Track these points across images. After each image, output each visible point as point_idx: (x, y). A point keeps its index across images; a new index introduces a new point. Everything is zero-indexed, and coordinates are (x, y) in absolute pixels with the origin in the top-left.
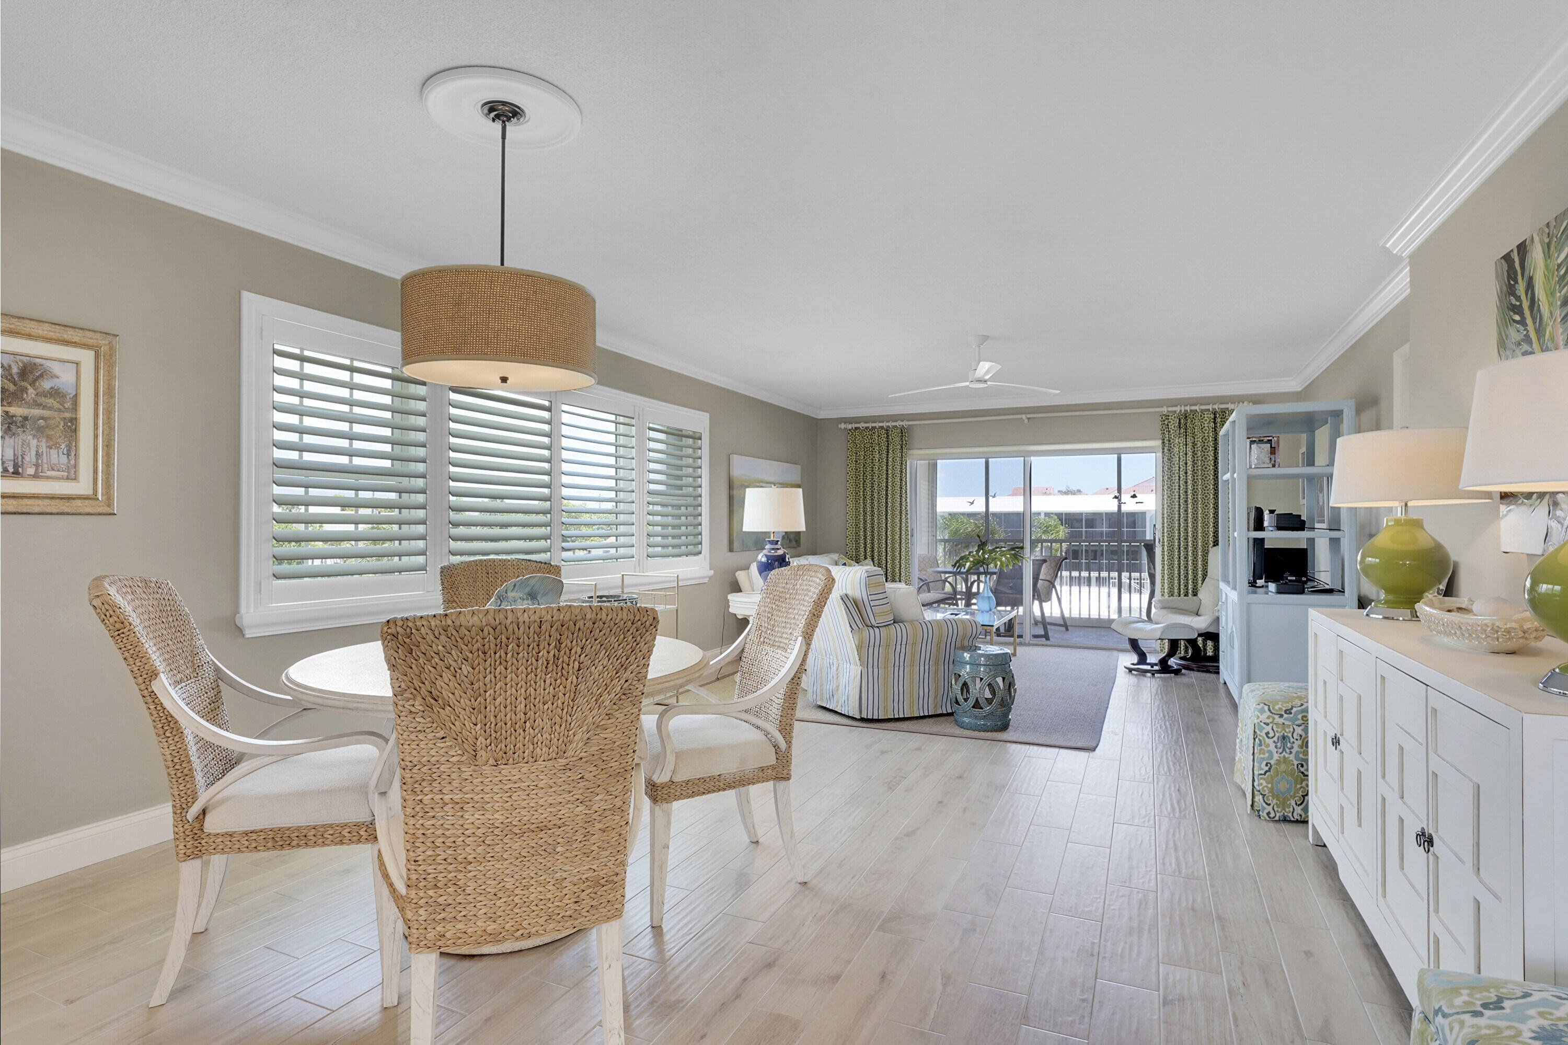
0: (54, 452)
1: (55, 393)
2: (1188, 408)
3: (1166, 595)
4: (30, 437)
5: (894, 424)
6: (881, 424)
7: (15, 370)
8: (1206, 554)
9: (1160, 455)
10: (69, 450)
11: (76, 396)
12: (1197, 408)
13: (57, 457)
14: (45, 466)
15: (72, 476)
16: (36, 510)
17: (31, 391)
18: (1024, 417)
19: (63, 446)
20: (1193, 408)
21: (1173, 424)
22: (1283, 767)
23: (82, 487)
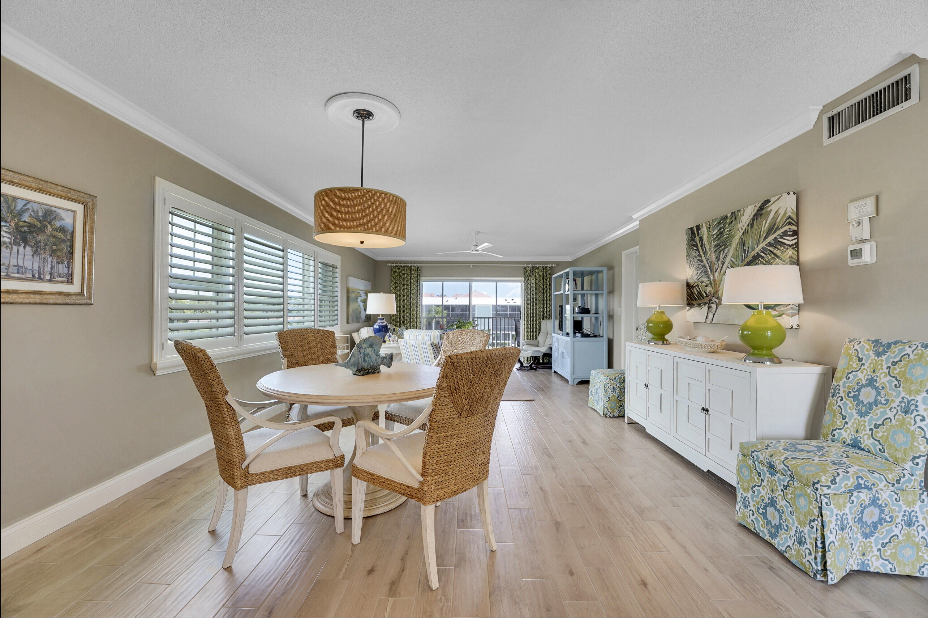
0: (60, 266)
1: (62, 229)
2: (534, 265)
3: (526, 339)
4: (48, 256)
5: (414, 265)
6: (408, 265)
7: (40, 214)
8: (540, 323)
9: (523, 283)
10: (69, 266)
11: (73, 231)
12: (537, 265)
13: (62, 269)
14: (56, 274)
15: (70, 280)
16: (51, 301)
17: (49, 227)
18: (471, 265)
19: (66, 263)
20: (536, 265)
21: (528, 271)
22: (613, 398)
23: (75, 288)
